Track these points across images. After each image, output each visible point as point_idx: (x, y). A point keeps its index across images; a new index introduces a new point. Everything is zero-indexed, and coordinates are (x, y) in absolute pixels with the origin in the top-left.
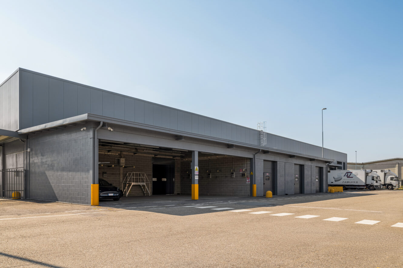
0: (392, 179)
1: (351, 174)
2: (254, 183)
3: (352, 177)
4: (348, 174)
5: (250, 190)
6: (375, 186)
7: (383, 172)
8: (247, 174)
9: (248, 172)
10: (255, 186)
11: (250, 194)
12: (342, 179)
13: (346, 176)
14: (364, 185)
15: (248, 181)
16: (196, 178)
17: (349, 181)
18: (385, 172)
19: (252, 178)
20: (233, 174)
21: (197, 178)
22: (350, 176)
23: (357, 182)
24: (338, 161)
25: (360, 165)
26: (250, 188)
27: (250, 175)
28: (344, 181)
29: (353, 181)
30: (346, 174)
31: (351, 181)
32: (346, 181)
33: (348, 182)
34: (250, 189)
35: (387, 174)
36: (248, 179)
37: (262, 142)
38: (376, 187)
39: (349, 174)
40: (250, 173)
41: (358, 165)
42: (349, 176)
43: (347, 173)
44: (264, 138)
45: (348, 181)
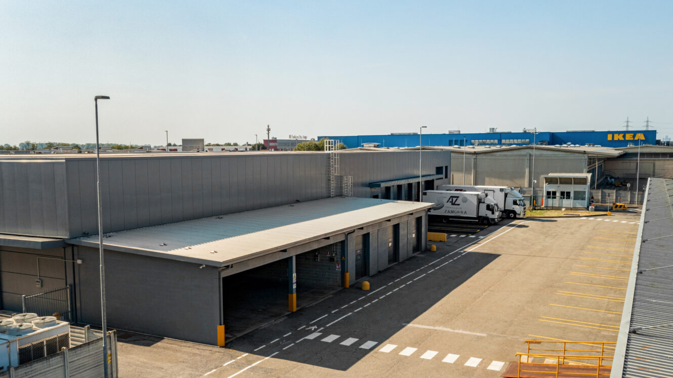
0: (515, 203)
1: (457, 200)
2: (346, 271)
3: (459, 205)
4: (452, 200)
5: (342, 279)
6: (491, 219)
7: (504, 192)
8: (337, 258)
9: (339, 256)
10: (348, 275)
11: (340, 284)
12: (445, 206)
13: (450, 202)
14: (475, 216)
15: (338, 268)
16: (294, 288)
17: (454, 210)
18: (506, 192)
19: (343, 264)
20: (318, 256)
21: (294, 286)
22: (456, 203)
23: (465, 212)
24: (438, 166)
25: (471, 155)
26: (342, 277)
27: (342, 260)
28: (448, 209)
29: (460, 210)
30: (450, 199)
31: (457, 210)
32: (450, 210)
33: (452, 212)
34: (340, 278)
35: (508, 195)
36: (338, 265)
37: (332, 170)
38: (492, 221)
39: (454, 199)
40: (342, 257)
41: (467, 155)
42: (453, 202)
43: (451, 197)
44: (335, 164)
45: (452, 209)
